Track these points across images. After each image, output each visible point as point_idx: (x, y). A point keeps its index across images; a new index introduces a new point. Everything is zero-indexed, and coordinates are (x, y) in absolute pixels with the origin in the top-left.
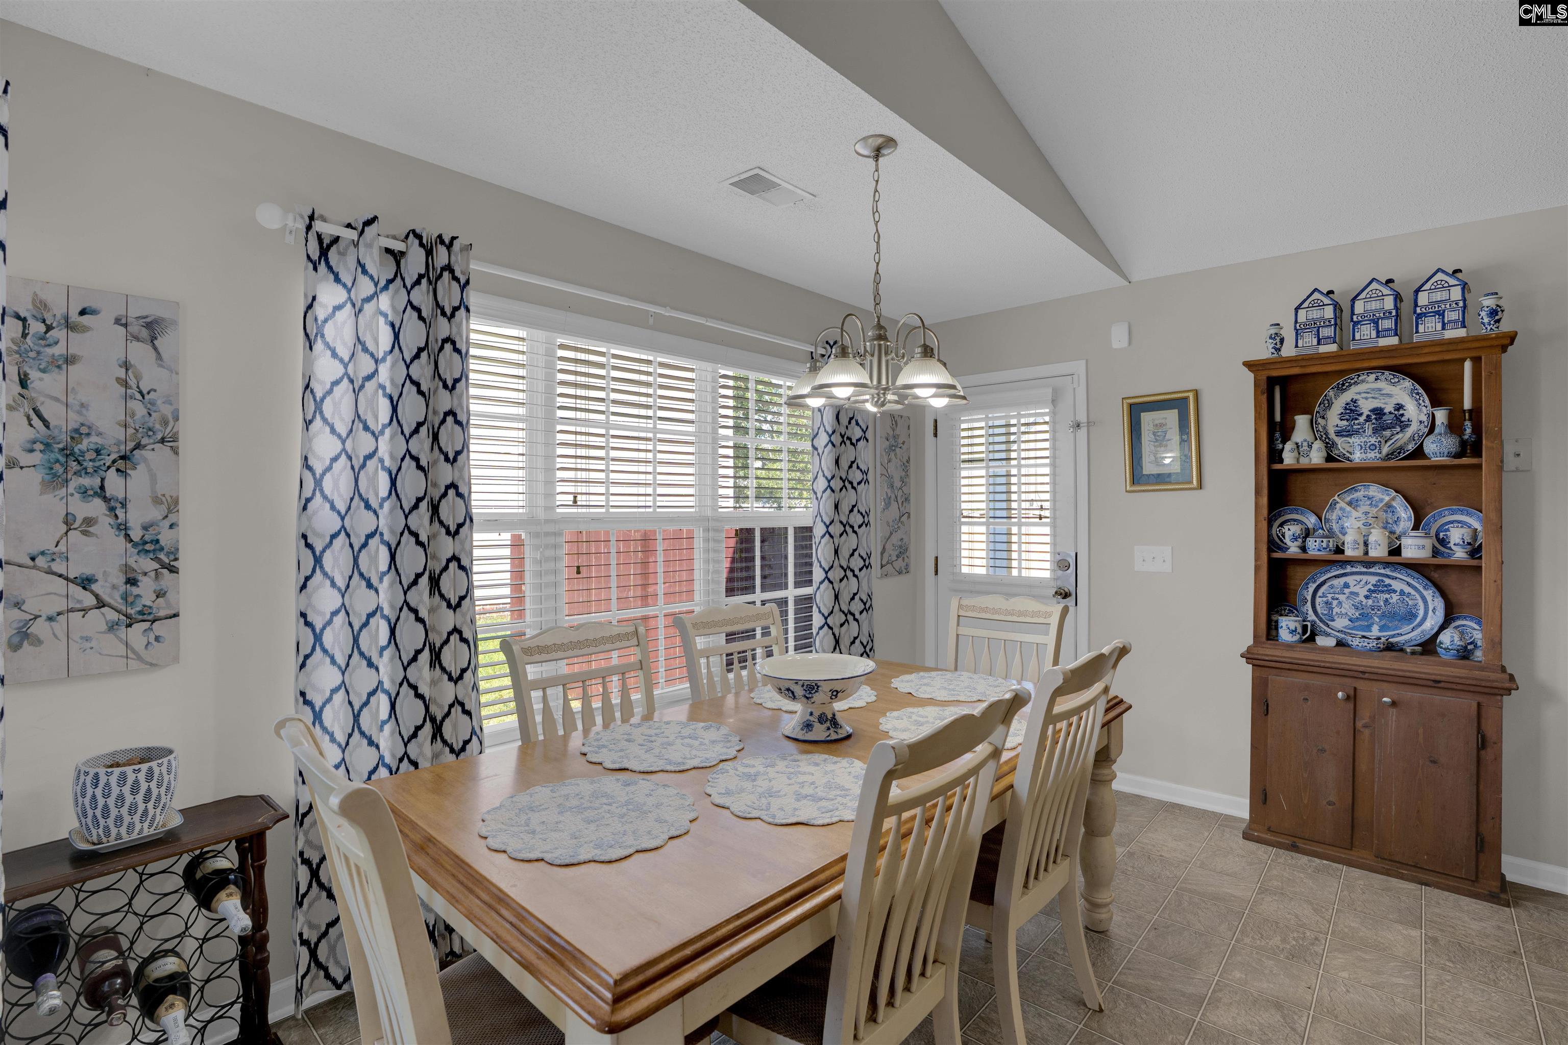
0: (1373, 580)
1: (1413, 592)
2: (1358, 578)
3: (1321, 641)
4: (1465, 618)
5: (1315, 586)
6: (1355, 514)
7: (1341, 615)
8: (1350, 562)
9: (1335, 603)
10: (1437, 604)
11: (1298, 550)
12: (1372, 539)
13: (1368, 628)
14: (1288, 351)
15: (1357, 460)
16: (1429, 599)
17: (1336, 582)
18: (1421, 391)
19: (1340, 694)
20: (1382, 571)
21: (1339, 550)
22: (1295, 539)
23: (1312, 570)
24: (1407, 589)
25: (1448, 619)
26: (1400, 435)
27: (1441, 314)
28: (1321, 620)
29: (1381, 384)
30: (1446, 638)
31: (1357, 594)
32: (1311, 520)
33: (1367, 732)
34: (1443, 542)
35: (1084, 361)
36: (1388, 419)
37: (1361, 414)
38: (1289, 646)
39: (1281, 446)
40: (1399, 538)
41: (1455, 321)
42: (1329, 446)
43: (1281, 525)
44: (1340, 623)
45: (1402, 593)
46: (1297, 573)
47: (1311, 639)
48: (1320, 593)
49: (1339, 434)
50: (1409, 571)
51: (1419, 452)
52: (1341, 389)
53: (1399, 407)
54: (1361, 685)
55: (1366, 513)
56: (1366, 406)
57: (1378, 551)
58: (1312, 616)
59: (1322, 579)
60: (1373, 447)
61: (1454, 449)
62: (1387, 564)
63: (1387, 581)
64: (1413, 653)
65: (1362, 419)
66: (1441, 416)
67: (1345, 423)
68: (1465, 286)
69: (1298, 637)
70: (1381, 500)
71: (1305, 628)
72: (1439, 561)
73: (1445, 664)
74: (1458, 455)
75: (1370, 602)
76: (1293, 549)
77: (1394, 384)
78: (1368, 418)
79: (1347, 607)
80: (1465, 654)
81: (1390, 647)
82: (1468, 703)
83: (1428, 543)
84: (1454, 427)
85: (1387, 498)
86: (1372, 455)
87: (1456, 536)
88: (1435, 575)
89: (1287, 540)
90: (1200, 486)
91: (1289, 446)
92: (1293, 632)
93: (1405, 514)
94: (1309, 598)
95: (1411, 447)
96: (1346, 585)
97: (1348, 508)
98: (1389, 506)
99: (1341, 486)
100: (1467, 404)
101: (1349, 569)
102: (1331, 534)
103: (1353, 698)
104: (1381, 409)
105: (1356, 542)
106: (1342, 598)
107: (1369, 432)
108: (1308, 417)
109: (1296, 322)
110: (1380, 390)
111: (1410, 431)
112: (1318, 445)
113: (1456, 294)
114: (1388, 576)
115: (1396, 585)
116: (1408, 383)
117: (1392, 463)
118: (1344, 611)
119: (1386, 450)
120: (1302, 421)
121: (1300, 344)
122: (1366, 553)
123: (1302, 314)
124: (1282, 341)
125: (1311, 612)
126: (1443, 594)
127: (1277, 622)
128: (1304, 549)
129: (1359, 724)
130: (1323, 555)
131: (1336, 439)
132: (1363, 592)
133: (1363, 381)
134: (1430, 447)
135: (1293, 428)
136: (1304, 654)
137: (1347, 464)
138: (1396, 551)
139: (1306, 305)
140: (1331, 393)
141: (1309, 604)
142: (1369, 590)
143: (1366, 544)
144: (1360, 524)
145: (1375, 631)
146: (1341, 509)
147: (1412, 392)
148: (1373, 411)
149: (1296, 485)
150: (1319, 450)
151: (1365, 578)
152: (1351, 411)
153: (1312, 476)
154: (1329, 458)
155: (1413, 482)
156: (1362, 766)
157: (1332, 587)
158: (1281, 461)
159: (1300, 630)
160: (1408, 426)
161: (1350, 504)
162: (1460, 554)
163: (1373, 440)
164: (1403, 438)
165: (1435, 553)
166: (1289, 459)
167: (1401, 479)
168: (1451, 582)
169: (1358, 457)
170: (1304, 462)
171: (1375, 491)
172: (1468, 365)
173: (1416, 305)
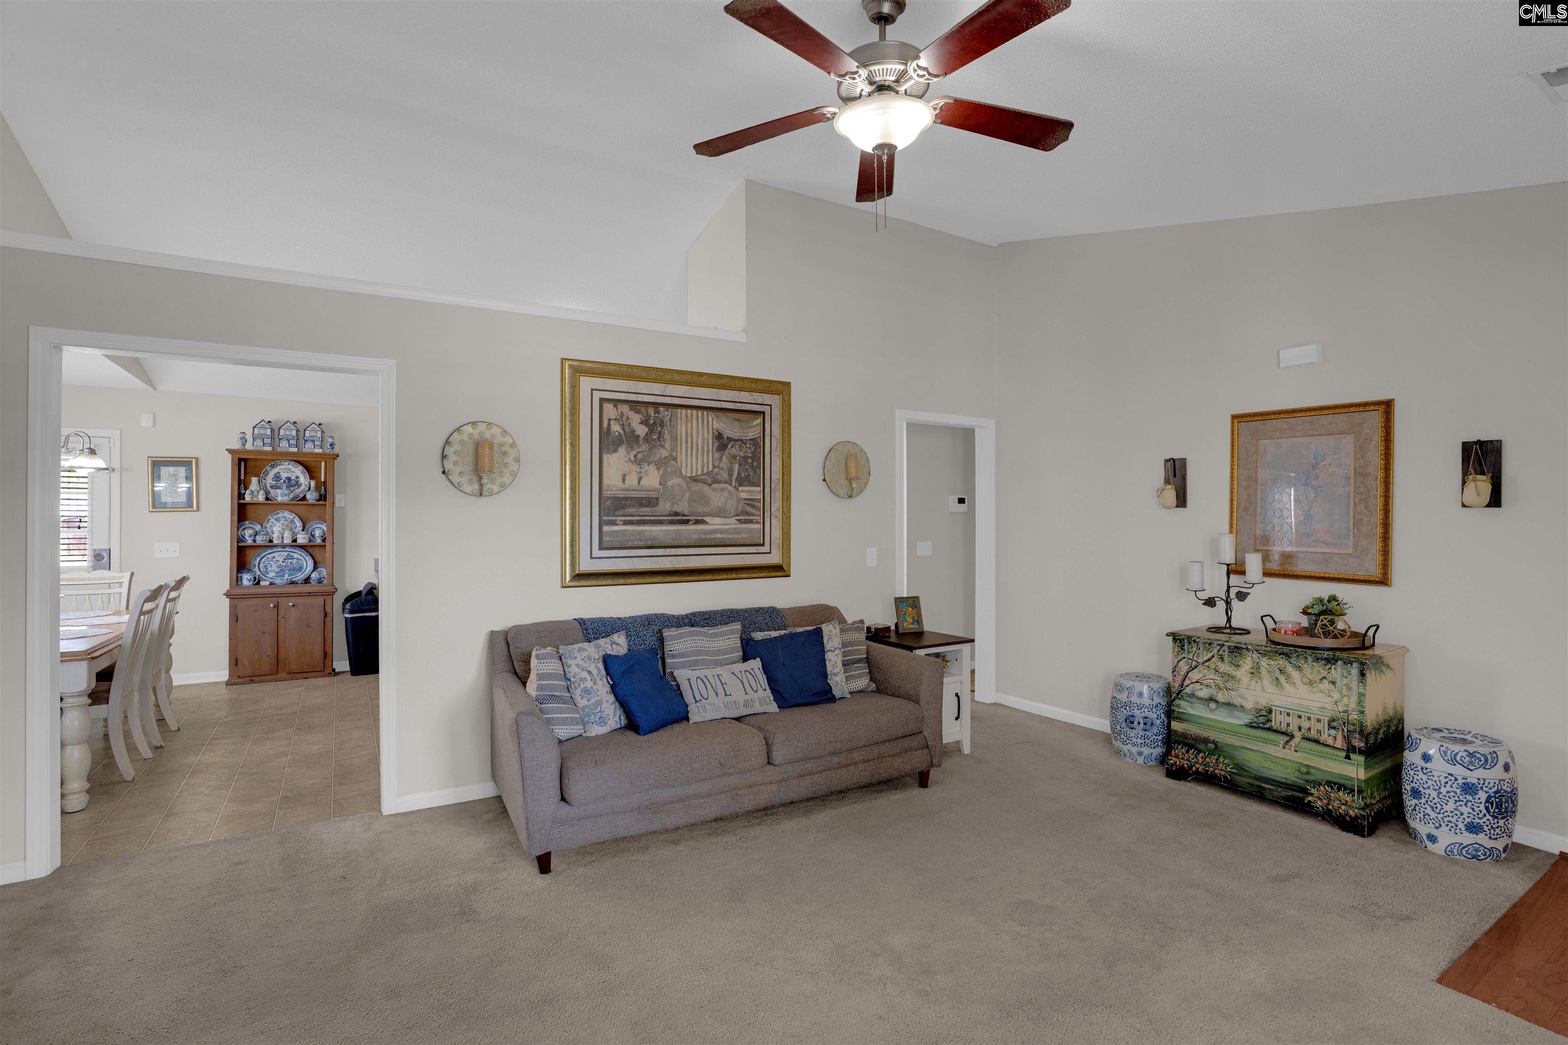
0: (286, 554)
1: (302, 558)
2: (279, 553)
3: (262, 583)
4: (321, 567)
5: (260, 558)
6: (278, 524)
7: (272, 571)
8: (275, 546)
9: (269, 565)
10: (310, 563)
11: (252, 541)
12: (285, 535)
13: (284, 576)
14: (249, 446)
15: (280, 500)
16: (308, 560)
17: (269, 556)
18: (306, 472)
19: (271, 605)
20: (289, 550)
21: (271, 541)
22: (251, 536)
23: (258, 551)
24: (300, 557)
25: (315, 569)
26: (297, 491)
27: (314, 441)
28: (263, 574)
29: (290, 467)
30: (313, 575)
31: (278, 561)
32: (258, 527)
33: (283, 620)
34: (313, 536)
35: (119, 431)
36: (293, 482)
37: (281, 479)
38: (247, 587)
39: (243, 492)
40: (296, 535)
41: (319, 446)
42: (267, 493)
43: (244, 530)
44: (271, 575)
45: (297, 558)
46: (250, 553)
47: (258, 583)
48: (262, 562)
49: (271, 487)
50: (301, 549)
51: (304, 498)
52: (273, 466)
53: (297, 477)
54: (280, 600)
55: (283, 524)
56: (284, 476)
57: (287, 541)
58: (258, 573)
59: (263, 555)
60: (286, 495)
61: (317, 498)
62: (291, 546)
63: (292, 554)
64: (301, 583)
65: (282, 481)
66: (313, 483)
67: (274, 482)
68: (323, 432)
69: (252, 583)
70: (289, 518)
71: (255, 578)
72: (312, 544)
73: (314, 586)
74: (319, 500)
75: (284, 564)
76: (249, 541)
77: (295, 467)
78: (284, 482)
79: (275, 568)
80: (320, 581)
81: (292, 583)
82: (319, 600)
83: (307, 536)
84: (317, 488)
85: (292, 517)
86: (286, 498)
87: (318, 533)
88: (310, 550)
89: (247, 537)
90: (198, 510)
91: (248, 492)
92: (250, 580)
93: (299, 524)
94: (257, 564)
95: (302, 496)
96: (274, 557)
97: (275, 522)
98: (292, 521)
99: (271, 512)
100: (323, 480)
101: (275, 550)
102: (267, 534)
103: (277, 606)
104: (290, 478)
105: (278, 537)
106: (272, 563)
107: (284, 488)
108: (258, 478)
109: (253, 433)
110: (290, 469)
111: (301, 488)
112: (262, 492)
113: (319, 434)
114: (292, 552)
115: (295, 556)
116: (301, 468)
117: (293, 502)
118: (273, 569)
119: (291, 496)
120: (254, 480)
121: (255, 444)
122: (283, 542)
123: (256, 431)
124: (246, 441)
125: (258, 571)
126: (313, 558)
127: (241, 577)
128: (254, 541)
129: (279, 617)
130: (263, 543)
131: (270, 490)
132: (281, 560)
133: (283, 464)
134: (308, 496)
135: (250, 483)
136: (256, 590)
137: (275, 502)
138: (295, 541)
139: (258, 426)
140: (269, 468)
141: (257, 567)
142: (284, 559)
143: (282, 538)
144: (280, 529)
145: (286, 576)
146: (272, 522)
147: (302, 472)
148: (287, 478)
149: (250, 510)
150: (262, 495)
151: (282, 553)
152: (277, 477)
153: (259, 507)
154: (267, 499)
155: (303, 510)
156: (281, 636)
157: (268, 558)
158: (244, 499)
159: (253, 579)
160: (301, 486)
161: (276, 520)
162: (319, 541)
163: (286, 492)
164: (298, 491)
165: (310, 541)
166: (248, 498)
167: (296, 509)
168: (316, 552)
169: (279, 499)
170: (255, 500)
171: (287, 514)
172: (323, 463)
173: (305, 436)
